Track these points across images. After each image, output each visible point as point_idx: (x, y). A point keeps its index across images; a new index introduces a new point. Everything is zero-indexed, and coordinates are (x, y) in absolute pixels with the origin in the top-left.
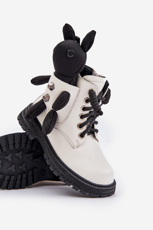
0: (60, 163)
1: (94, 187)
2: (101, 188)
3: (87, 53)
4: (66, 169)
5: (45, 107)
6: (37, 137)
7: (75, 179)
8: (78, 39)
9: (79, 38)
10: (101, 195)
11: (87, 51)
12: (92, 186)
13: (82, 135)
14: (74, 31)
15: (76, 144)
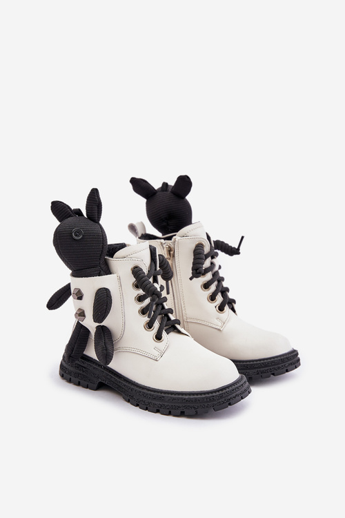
0: (149, 392)
1: (214, 394)
2: (224, 391)
3: (101, 222)
4: (163, 395)
5: (87, 331)
6: (100, 380)
7: (182, 398)
8: (78, 212)
9: (79, 210)
10: (231, 401)
11: (99, 220)
12: (211, 395)
13: (158, 337)
14: (68, 206)
15: (156, 353)
